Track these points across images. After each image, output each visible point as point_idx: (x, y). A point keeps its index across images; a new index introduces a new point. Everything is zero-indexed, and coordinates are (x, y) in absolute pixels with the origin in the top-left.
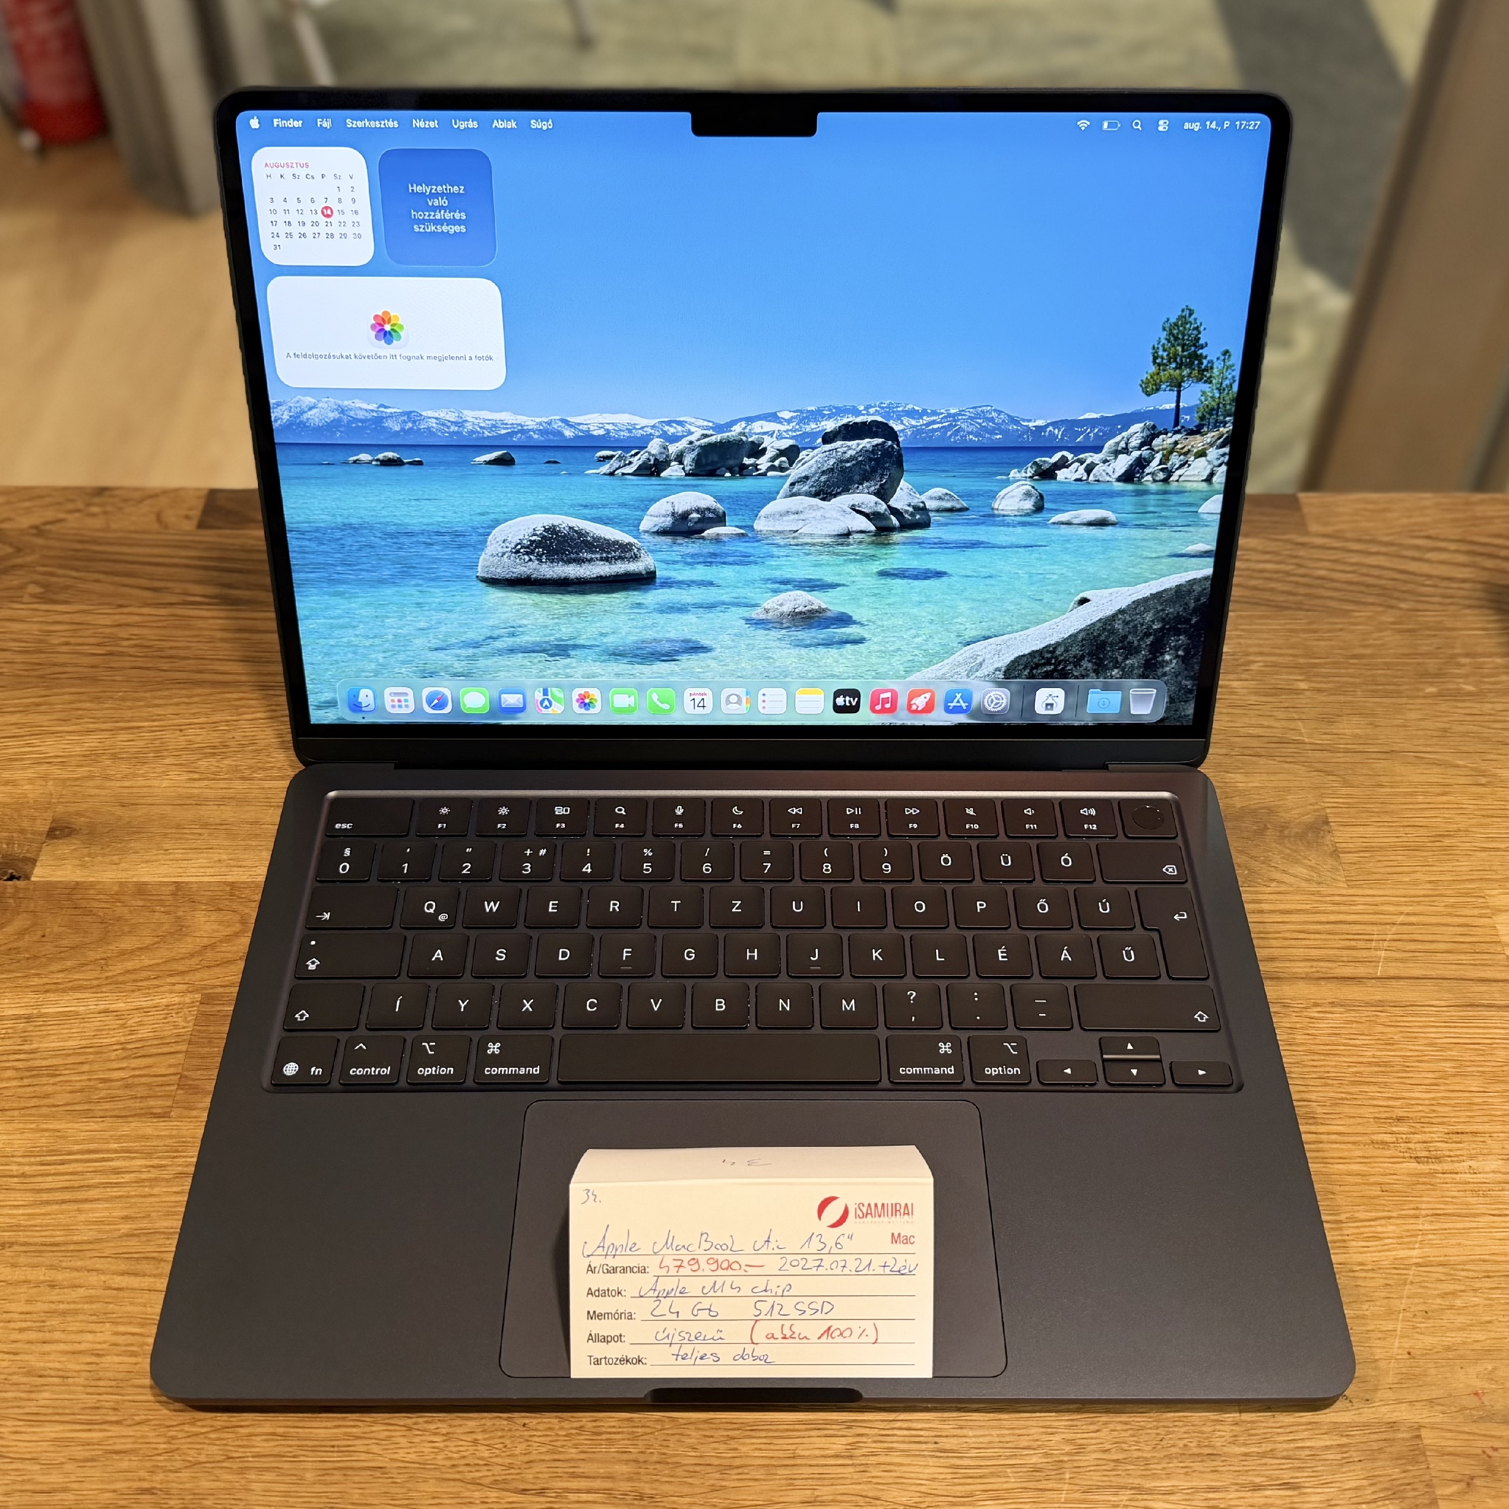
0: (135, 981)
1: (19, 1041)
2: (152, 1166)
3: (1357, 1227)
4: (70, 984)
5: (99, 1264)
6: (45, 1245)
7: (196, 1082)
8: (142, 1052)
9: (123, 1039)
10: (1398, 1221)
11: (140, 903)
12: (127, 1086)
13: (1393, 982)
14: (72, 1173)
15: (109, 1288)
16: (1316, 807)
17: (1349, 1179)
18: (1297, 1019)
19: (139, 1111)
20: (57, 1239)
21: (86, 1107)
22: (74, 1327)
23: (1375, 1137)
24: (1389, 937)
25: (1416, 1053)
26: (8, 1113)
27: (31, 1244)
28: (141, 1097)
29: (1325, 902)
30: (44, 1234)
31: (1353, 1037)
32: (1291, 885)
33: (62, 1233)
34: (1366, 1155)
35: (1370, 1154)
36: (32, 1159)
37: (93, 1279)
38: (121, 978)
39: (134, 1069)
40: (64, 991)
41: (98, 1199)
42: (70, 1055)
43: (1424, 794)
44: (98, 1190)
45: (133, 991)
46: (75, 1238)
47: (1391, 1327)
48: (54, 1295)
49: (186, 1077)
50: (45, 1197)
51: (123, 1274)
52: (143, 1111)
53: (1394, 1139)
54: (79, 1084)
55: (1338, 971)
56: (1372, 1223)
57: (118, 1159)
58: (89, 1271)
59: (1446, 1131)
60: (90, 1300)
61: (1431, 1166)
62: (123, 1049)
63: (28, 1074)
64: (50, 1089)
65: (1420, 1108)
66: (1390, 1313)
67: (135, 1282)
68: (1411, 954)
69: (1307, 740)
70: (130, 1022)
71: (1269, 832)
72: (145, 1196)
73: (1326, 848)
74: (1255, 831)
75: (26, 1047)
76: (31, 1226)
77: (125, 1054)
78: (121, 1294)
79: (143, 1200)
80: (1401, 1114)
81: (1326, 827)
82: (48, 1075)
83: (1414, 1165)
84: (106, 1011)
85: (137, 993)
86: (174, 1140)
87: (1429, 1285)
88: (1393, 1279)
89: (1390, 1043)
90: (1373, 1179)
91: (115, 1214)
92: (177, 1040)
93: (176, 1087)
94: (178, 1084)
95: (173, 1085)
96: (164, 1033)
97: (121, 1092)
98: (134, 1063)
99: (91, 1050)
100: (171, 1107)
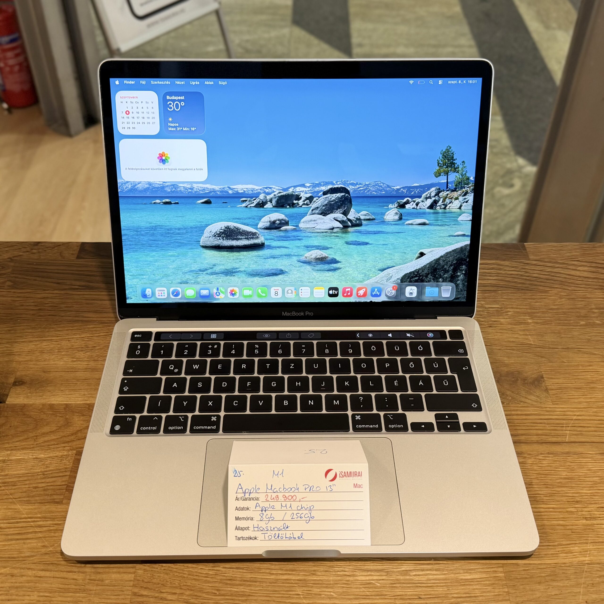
0: (49, 445)
2: (55, 524)
3: (563, 548)
4: (21, 447)
5: (33, 566)
6: (10, 558)
8: (51, 476)
9: (43, 470)
10: (579, 545)
11: (51, 413)
12: (44, 490)
13: (573, 444)
14: (21, 527)
15: (36, 577)
16: (538, 371)
17: (558, 527)
18: (534, 460)
19: (49, 501)
20: (15, 556)
21: (27, 499)
22: (21, 593)
23: (568, 510)
24: (570, 425)
25: (584, 474)
27: (3, 558)
28: (51, 495)
29: (543, 411)
30: (9, 553)
31: (557, 467)
32: (529, 404)
33: (17, 553)
34: (564, 517)
35: (566, 517)
36: (5, 521)
37: (30, 573)
38: (42, 444)
39: (48, 483)
40: (19, 449)
41: (32, 538)
42: (21, 477)
43: (582, 366)
44: (32, 534)
45: (48, 450)
46: (22, 555)
47: (578, 591)
48: (13, 580)
49: (69, 486)
50: (10, 537)
51: (43, 570)
52: (51, 501)
53: (576, 511)
54: (25, 489)
55: (550, 439)
56: (568, 546)
57: (40, 521)
58: (28, 569)
59: (598, 506)
60: (28, 582)
61: (592, 522)
62: (43, 474)
63: (3, 485)
64: (12, 491)
65: (586, 497)
66: (578, 585)
67: (48, 574)
68: (580, 432)
69: (533, 343)
70: (46, 463)
71: (519, 382)
72: (52, 537)
73: (543, 388)
74: (513, 381)
75: (3, 473)
76: (4, 550)
77: (44, 476)
78: (41, 579)
79: (50, 538)
80: (578, 500)
81: (542, 380)
82: (11, 485)
83: (584, 521)
84: (37, 458)
85: (49, 451)
87: (594, 572)
88: (578, 570)
89: (572, 470)
90: (568, 527)
91: (39, 545)
92: (66, 471)
93: (65, 490)
94: (66, 489)
95: (64, 489)
96: (61, 468)
97: (42, 493)
98: (48, 480)
99: (30, 475)
100: (63, 499)
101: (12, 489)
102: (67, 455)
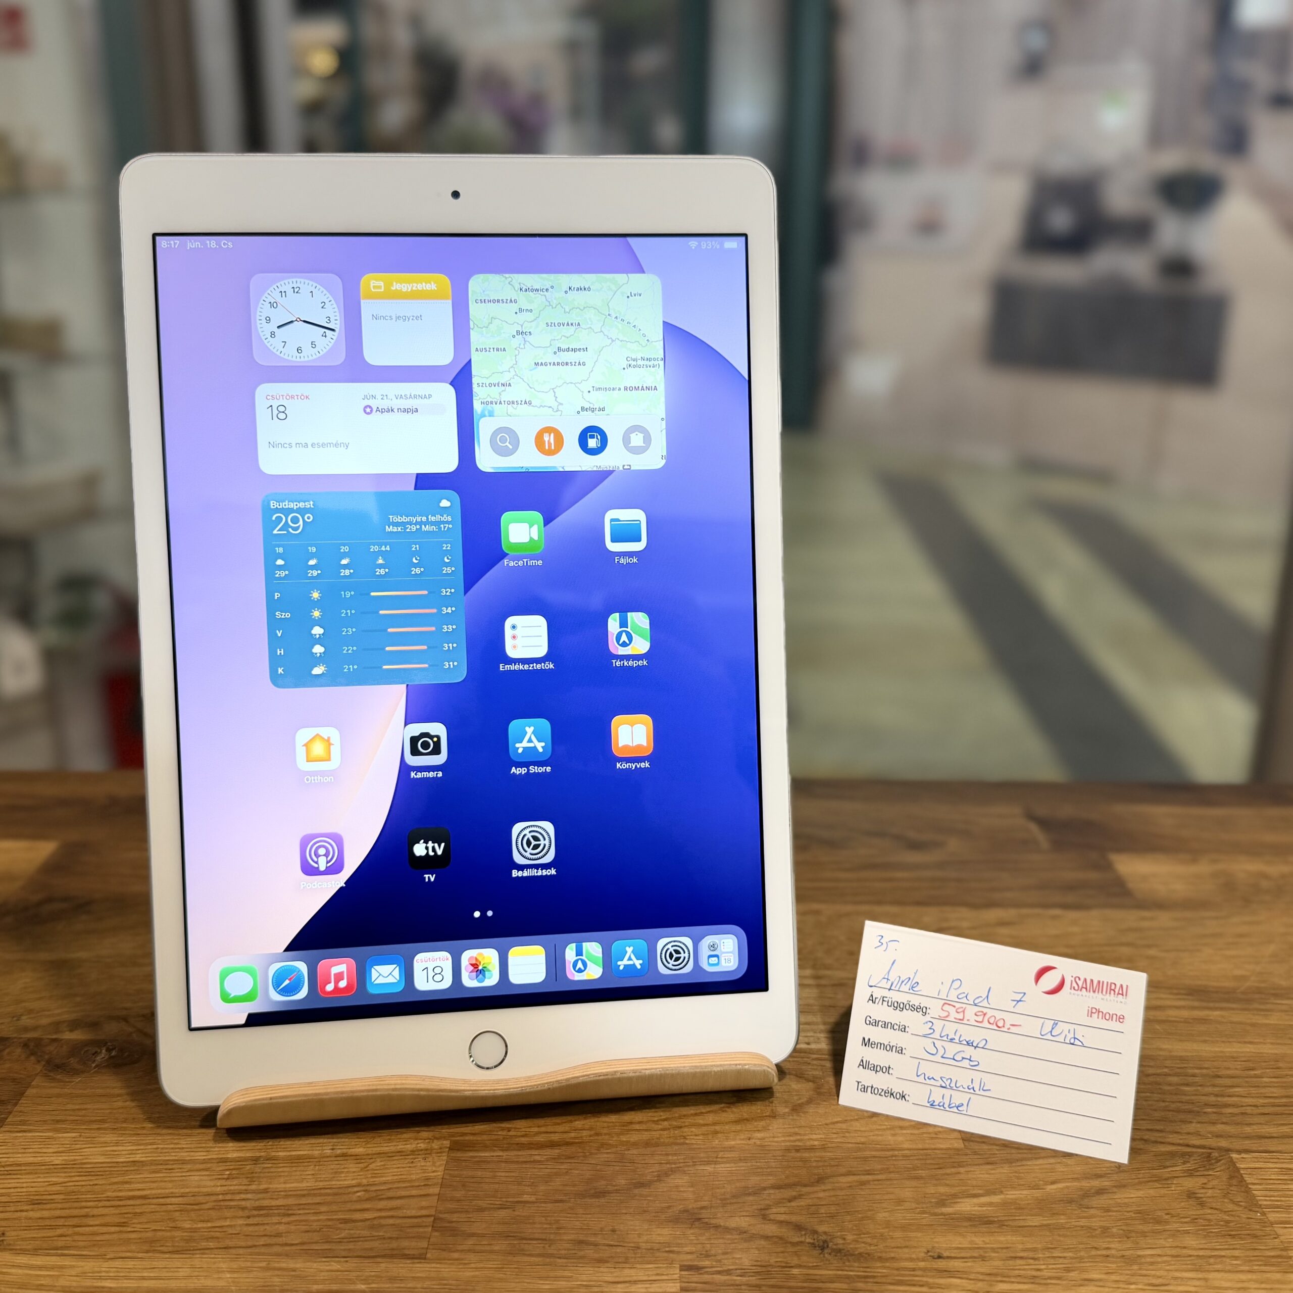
1: (245, 1181)
7: (454, 1225)
8: (390, 1194)
9: (365, 1181)
12: (372, 1227)
19: (387, 1252)
21: (326, 1246)
26: (233, 1251)
28: (390, 1238)
39: (380, 1210)
42: (304, 1196)
49: (441, 1219)
52: (393, 1253)
54: (315, 1224)
62: (364, 1191)
63: (255, 1213)
64: (282, 1228)
70: (374, 1165)
75: (253, 1187)
77: (367, 1196)
82: (279, 1215)
84: (344, 1155)
86: (434, 1282)
92: (427, 1182)
93: (430, 1229)
94: (433, 1227)
95: (429, 1226)
96: (414, 1177)
97: (366, 1233)
98: (382, 1204)
99: (328, 1191)
100: (427, 1248)
101: (280, 1223)
102: (426, 1150)
